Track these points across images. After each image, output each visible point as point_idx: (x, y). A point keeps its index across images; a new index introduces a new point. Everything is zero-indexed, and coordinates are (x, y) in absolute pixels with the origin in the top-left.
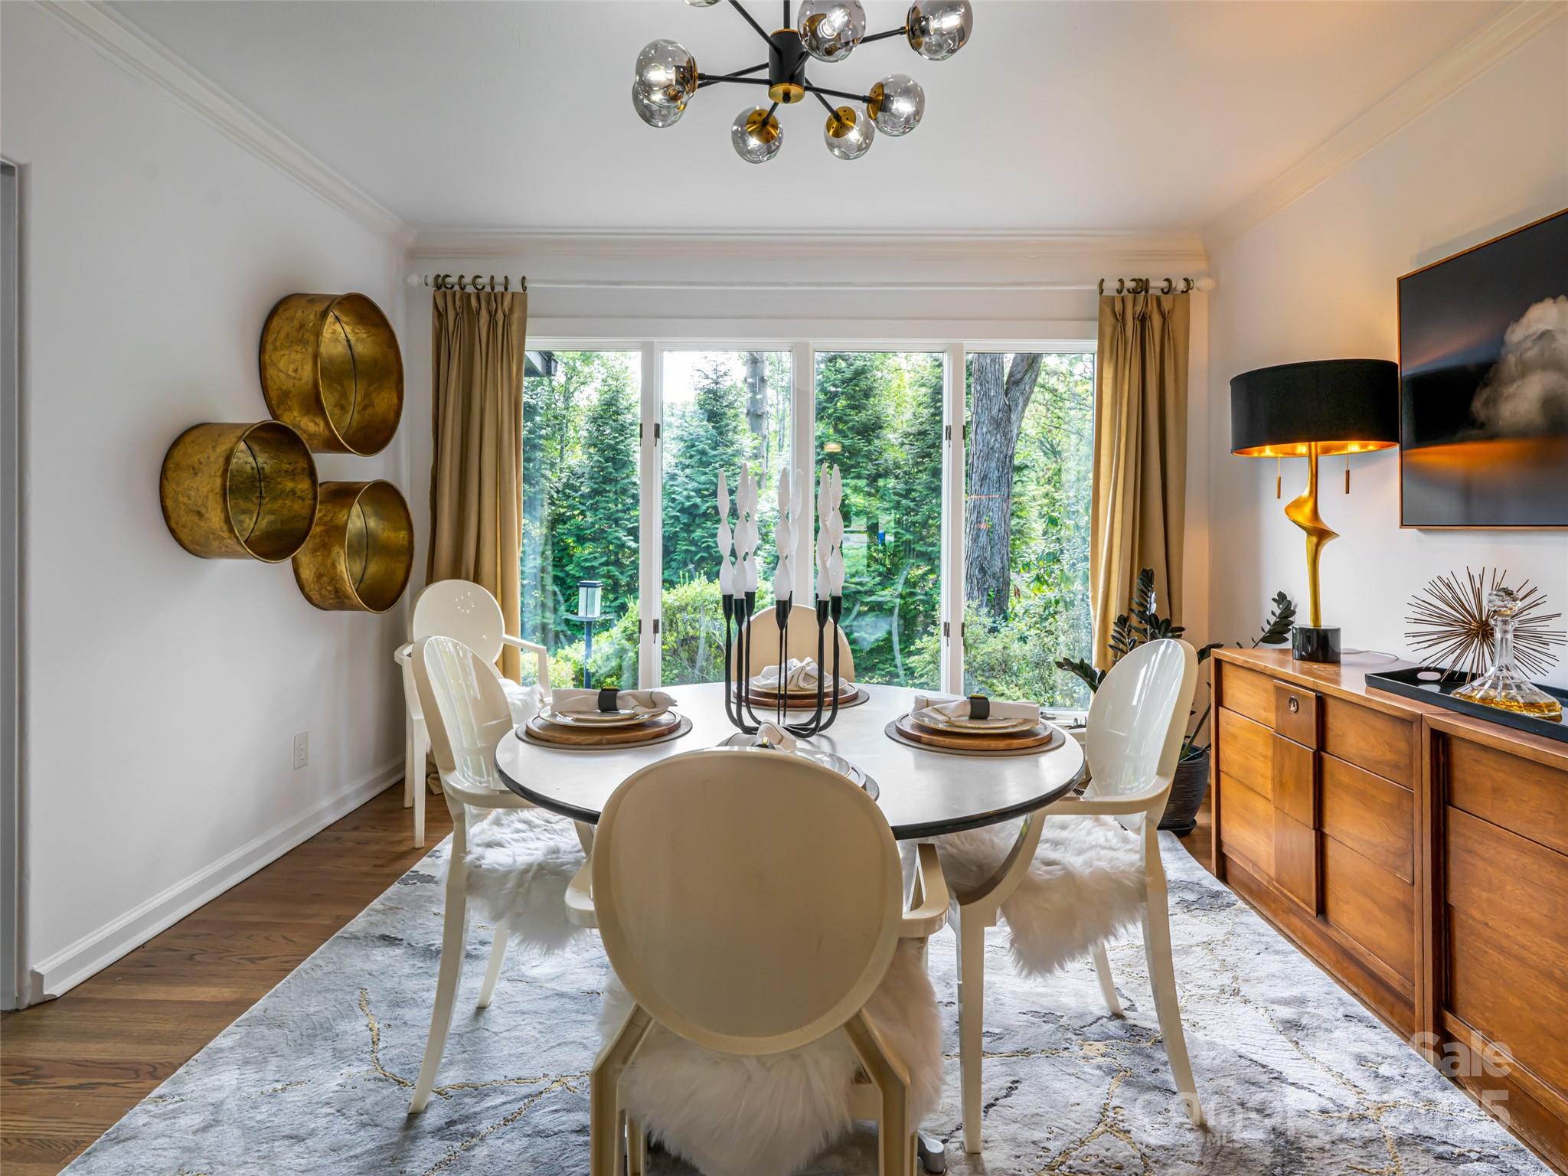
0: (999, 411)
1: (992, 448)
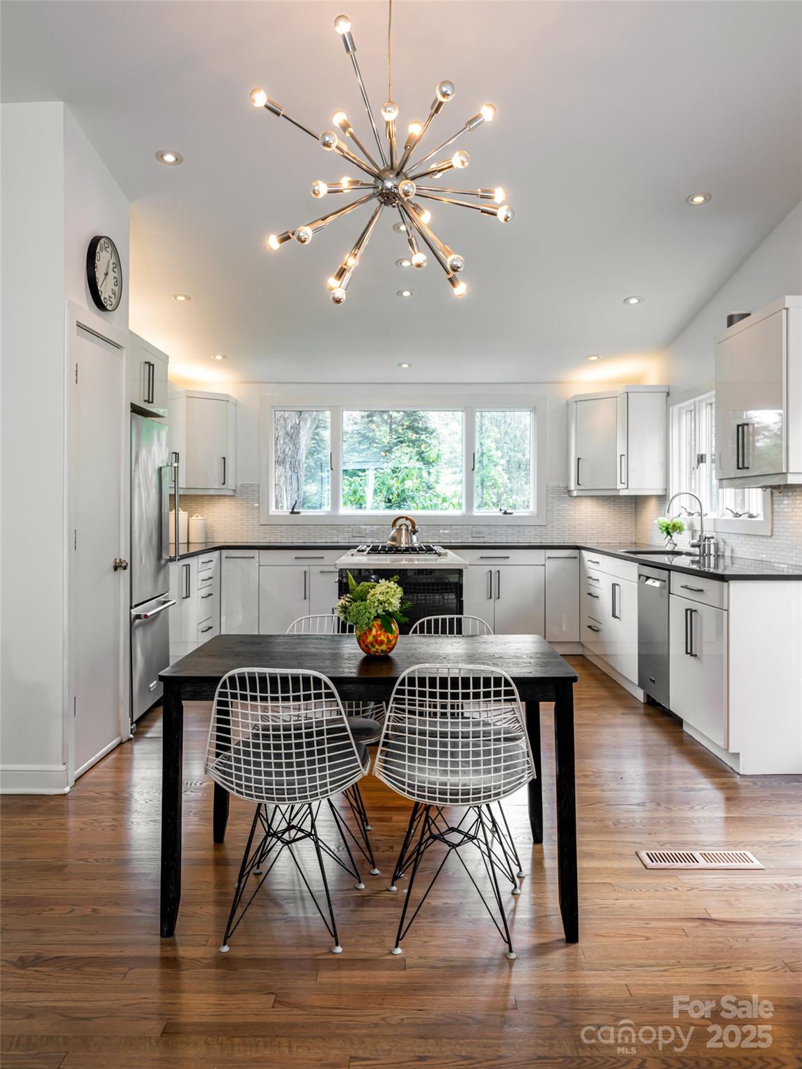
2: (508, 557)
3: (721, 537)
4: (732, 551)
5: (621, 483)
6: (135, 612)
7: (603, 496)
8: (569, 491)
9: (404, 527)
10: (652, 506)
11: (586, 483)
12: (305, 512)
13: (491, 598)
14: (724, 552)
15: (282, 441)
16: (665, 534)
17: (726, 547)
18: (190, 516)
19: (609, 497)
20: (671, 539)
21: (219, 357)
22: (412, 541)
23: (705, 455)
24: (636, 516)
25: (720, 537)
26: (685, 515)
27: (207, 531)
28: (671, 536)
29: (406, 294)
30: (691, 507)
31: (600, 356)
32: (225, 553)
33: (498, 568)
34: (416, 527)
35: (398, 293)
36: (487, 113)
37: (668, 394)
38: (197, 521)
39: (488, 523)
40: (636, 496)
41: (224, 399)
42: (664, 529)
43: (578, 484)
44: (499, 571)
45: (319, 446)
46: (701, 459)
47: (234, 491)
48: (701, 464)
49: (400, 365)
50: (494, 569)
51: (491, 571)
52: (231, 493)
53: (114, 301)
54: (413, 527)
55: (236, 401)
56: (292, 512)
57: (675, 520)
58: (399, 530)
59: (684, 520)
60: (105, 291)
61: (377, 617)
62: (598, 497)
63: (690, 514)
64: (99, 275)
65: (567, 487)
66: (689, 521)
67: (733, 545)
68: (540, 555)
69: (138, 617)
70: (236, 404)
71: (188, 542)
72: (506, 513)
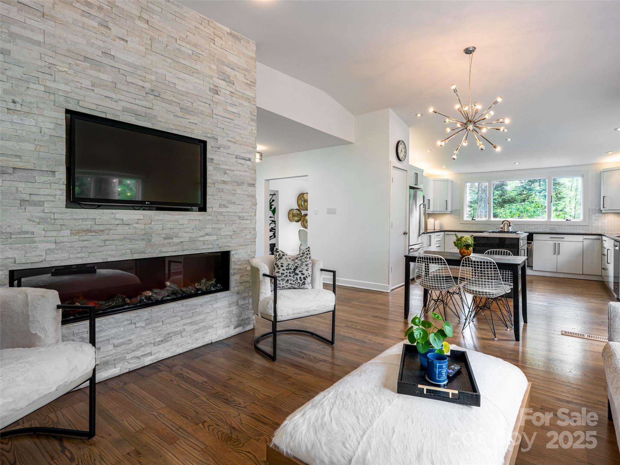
2: (564, 238)
6: (410, 247)
8: (601, 211)
9: (506, 224)
11: (608, 207)
12: (477, 219)
13: (555, 254)
15: (480, 193)
18: (435, 220)
21: (444, 167)
22: (509, 229)
27: (441, 226)
29: (509, 140)
32: (446, 233)
34: (511, 224)
35: (506, 140)
36: (499, 100)
38: (437, 222)
39: (558, 224)
41: (447, 181)
43: (604, 208)
44: (559, 243)
45: (504, 193)
47: (451, 212)
49: (515, 163)
50: (557, 243)
51: (555, 243)
52: (450, 213)
53: (404, 158)
54: (509, 224)
55: (452, 180)
56: (473, 219)
58: (504, 225)
60: (401, 156)
61: (464, 246)
64: (399, 151)
65: (600, 209)
68: (581, 238)
69: (411, 249)
70: (452, 182)
71: (434, 229)
72: (567, 220)
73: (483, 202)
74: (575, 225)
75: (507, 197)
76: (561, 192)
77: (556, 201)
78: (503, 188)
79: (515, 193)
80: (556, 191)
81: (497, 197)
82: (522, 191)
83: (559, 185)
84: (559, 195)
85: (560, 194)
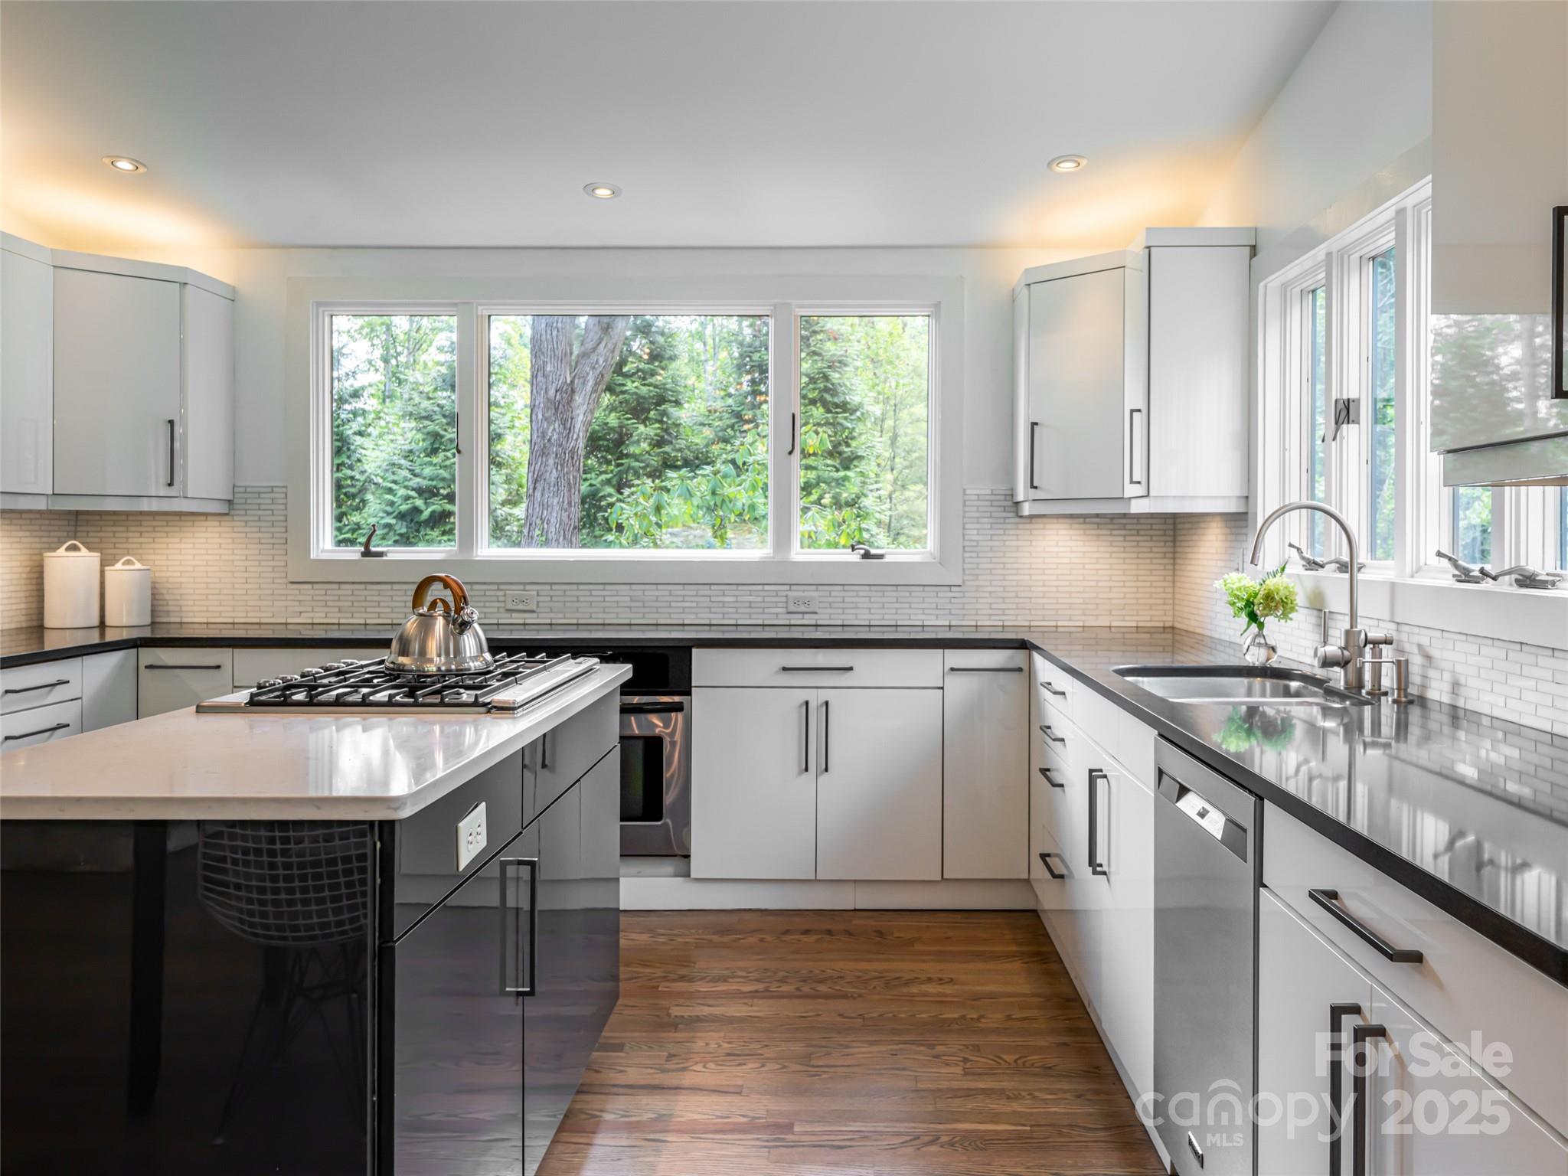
0: (557, 392)
1: (549, 440)
2: (851, 669)
3: (1416, 639)
4: (1456, 685)
5: (1132, 482)
7: (1098, 516)
8: (1017, 503)
9: (440, 610)
10: (1211, 543)
11: (1051, 482)
12: (397, 553)
13: (806, 770)
14: (1424, 687)
16: (1244, 619)
17: (1432, 673)
19: (1112, 518)
20: (1260, 634)
21: (125, 165)
22: (458, 651)
23: (1357, 401)
24: (1174, 564)
25: (1411, 641)
26: (1296, 568)
27: (156, 599)
28: (1261, 626)
30: (1312, 543)
31: (1084, 162)
32: (146, 655)
33: (825, 695)
37: (1254, 250)
38: (125, 576)
39: (823, 580)
40: (1175, 517)
41: (174, 279)
42: (1241, 604)
43: (1033, 487)
44: (827, 703)
46: (1345, 412)
47: (230, 502)
48: (1345, 426)
50: (816, 698)
51: (807, 703)
52: (204, 509)
56: (363, 553)
57: (1271, 583)
58: (426, 619)
59: (1296, 581)
62: (1084, 518)
63: (1313, 565)
65: (1012, 495)
66: (1309, 585)
67: (1459, 669)
68: (928, 665)
70: (232, 297)
71: (102, 625)
72: (867, 555)
73: (551, 462)
74: (902, 583)
75: (680, 450)
76: (853, 438)
77: (837, 470)
78: (664, 413)
79: (708, 433)
80: (836, 433)
81: (645, 446)
82: (728, 426)
83: (845, 411)
84: (846, 449)
85: (848, 445)
